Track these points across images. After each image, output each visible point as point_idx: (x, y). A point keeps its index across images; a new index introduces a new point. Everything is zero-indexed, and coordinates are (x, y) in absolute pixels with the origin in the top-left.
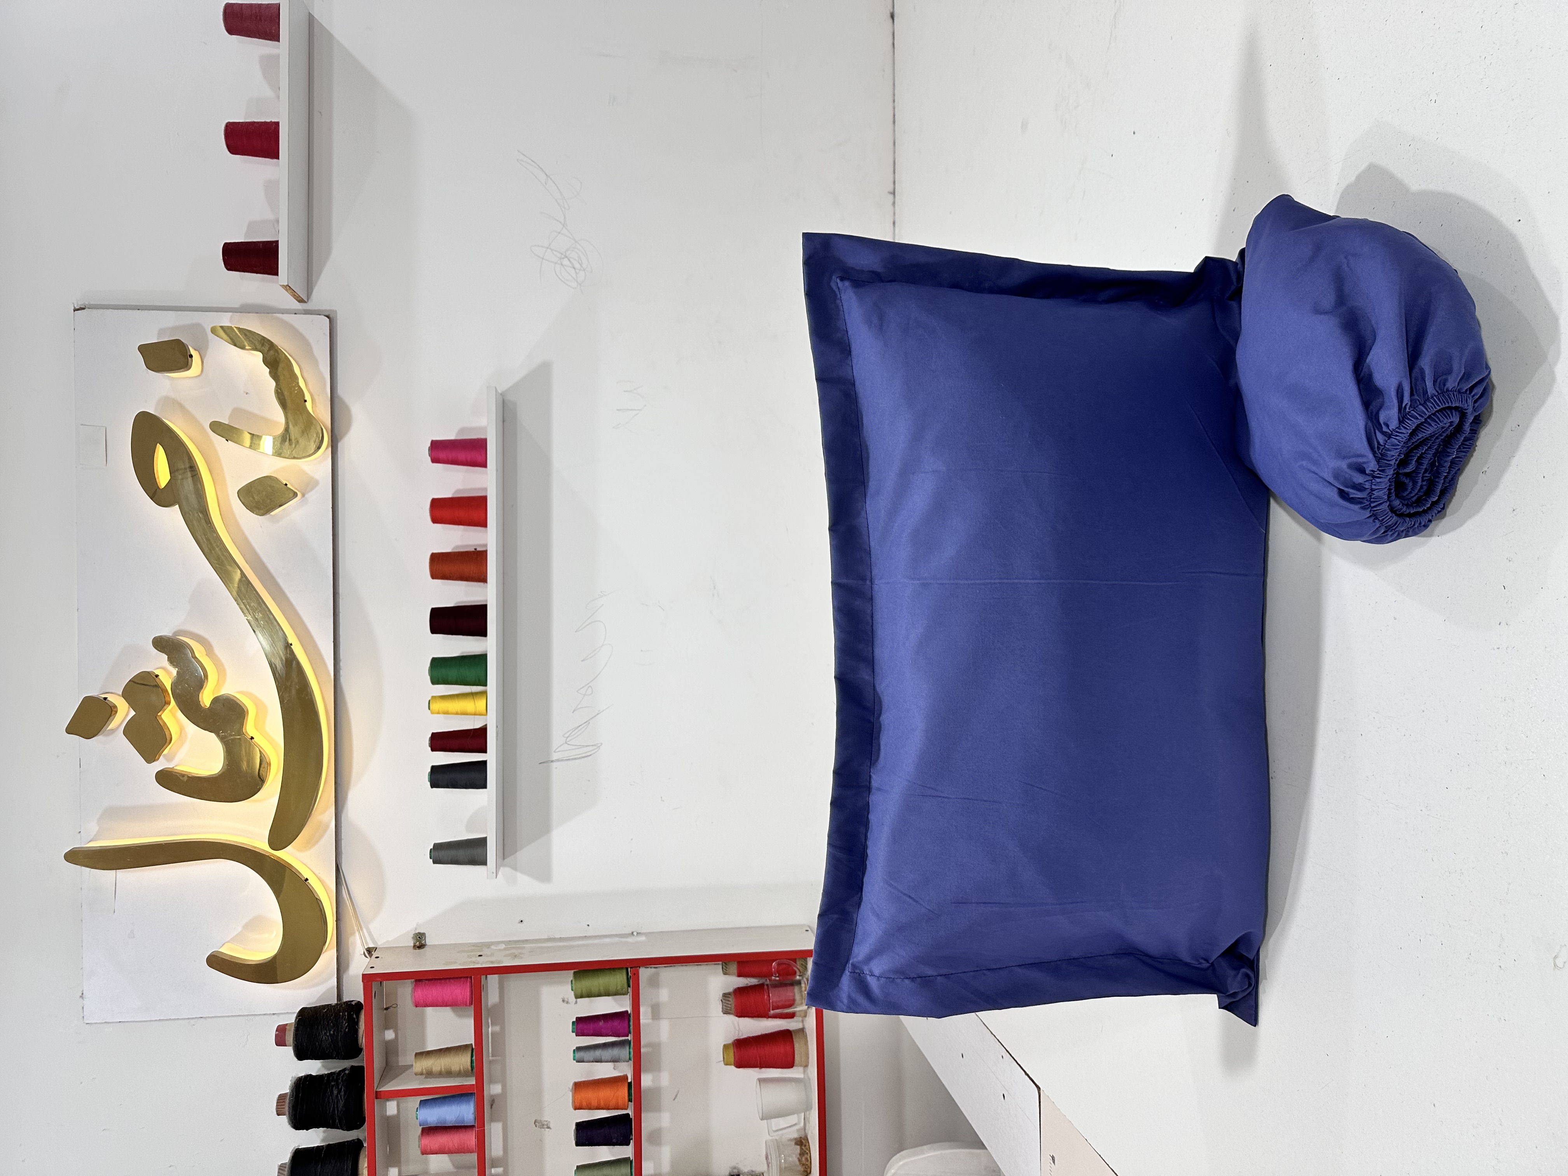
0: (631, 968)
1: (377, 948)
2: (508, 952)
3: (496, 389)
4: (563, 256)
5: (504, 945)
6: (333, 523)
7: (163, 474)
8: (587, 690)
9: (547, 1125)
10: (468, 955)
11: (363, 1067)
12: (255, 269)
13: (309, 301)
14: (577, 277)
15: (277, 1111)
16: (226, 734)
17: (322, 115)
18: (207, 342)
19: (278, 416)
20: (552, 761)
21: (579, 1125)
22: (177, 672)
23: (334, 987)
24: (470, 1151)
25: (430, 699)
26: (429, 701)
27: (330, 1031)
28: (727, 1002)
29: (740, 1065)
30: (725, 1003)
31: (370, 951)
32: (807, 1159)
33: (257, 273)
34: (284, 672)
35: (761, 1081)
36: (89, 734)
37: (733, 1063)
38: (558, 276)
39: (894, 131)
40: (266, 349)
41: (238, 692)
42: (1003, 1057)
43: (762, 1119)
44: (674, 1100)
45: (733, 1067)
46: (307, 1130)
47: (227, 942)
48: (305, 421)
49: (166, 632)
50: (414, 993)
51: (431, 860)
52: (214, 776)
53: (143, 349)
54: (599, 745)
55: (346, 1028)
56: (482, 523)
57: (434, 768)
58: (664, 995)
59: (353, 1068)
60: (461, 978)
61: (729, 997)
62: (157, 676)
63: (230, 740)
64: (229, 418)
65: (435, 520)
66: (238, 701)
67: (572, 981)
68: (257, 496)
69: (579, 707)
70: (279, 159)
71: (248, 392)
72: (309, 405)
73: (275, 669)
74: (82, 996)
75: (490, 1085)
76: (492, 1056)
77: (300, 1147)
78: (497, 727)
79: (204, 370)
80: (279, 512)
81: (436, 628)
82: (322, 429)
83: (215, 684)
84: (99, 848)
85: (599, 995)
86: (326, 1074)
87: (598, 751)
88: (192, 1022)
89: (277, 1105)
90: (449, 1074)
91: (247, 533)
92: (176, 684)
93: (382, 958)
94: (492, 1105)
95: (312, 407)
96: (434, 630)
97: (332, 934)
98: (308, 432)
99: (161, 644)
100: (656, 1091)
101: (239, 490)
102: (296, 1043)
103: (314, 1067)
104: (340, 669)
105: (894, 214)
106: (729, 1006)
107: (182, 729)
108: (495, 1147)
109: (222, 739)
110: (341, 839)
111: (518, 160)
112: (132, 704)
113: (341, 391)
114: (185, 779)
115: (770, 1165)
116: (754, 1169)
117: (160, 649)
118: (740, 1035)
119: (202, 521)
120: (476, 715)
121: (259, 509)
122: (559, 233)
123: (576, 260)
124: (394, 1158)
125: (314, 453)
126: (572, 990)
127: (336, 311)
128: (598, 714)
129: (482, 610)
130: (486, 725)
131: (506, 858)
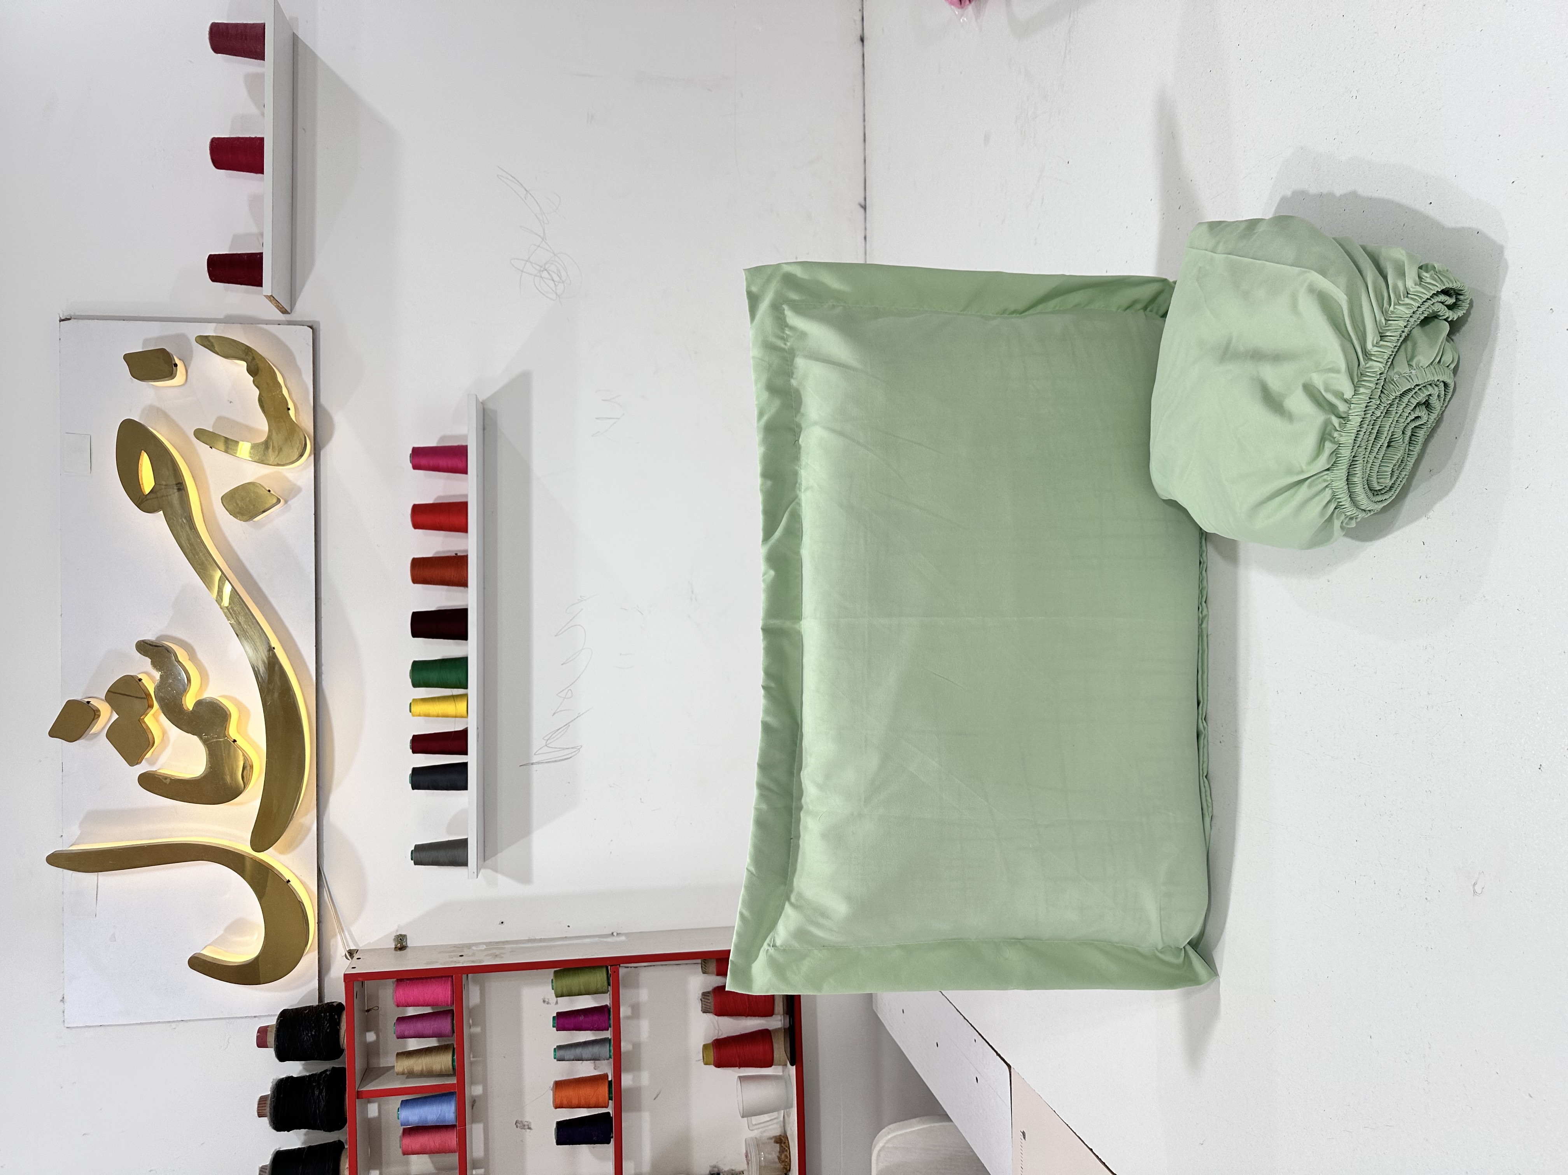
0: (611, 966)
1: (358, 950)
2: (490, 952)
3: (476, 395)
4: (542, 269)
5: (485, 947)
6: (315, 529)
7: (147, 480)
8: (567, 692)
9: (528, 1125)
10: (450, 957)
11: (344, 1069)
12: (239, 280)
13: (293, 311)
14: (556, 289)
15: (258, 1115)
16: (209, 737)
17: (305, 132)
18: (192, 351)
19: (262, 424)
20: (532, 764)
21: (559, 1124)
22: (161, 675)
23: (316, 988)
24: (451, 1151)
25: (411, 701)
26: (411, 704)
27: (311, 1031)
28: (706, 1001)
29: (719, 1065)
30: (704, 1001)
31: (351, 953)
32: (786, 1156)
33: (241, 284)
34: (267, 676)
35: (740, 1077)
36: (71, 737)
37: (712, 1062)
38: (538, 289)
39: (865, 149)
40: (250, 358)
41: (219, 696)
42: (975, 1041)
43: (743, 1117)
44: (655, 1099)
45: (712, 1067)
46: (288, 1131)
47: (210, 945)
48: (288, 428)
49: (150, 637)
50: (396, 992)
51: (413, 861)
52: (197, 778)
53: (128, 358)
54: (579, 748)
55: (328, 1029)
56: (463, 528)
57: (416, 772)
58: (643, 995)
59: (333, 1067)
60: (442, 977)
61: (708, 996)
62: (140, 680)
63: (212, 742)
64: (213, 427)
65: (416, 526)
66: (221, 705)
67: (552, 980)
68: (241, 502)
69: (558, 711)
70: (263, 174)
71: (232, 401)
72: (292, 413)
73: (258, 672)
74: (63, 1000)
75: (471, 1085)
76: (473, 1057)
77: (281, 1150)
78: (478, 728)
79: (188, 378)
80: (262, 518)
81: (417, 632)
82: (305, 437)
83: (198, 687)
84: (80, 851)
85: (580, 994)
86: (307, 1076)
87: (578, 753)
88: (173, 1025)
89: (258, 1107)
90: (430, 1074)
91: (230, 539)
92: (159, 688)
93: (364, 959)
94: (473, 1106)
95: (295, 416)
96: (415, 634)
97: (314, 936)
98: (291, 439)
99: (146, 648)
100: (637, 1090)
101: (223, 496)
102: (277, 1044)
103: (295, 1069)
104: (322, 673)
105: (866, 229)
106: (709, 1004)
107: (164, 733)
108: (476, 1148)
109: (205, 742)
110: (323, 842)
111: (498, 176)
112: (115, 707)
113: (323, 400)
114: (168, 781)
115: (750, 1162)
116: (733, 1168)
117: (143, 653)
118: (720, 1034)
119: (186, 526)
120: (457, 717)
121: (242, 514)
122: (539, 246)
123: (555, 273)
124: (376, 1160)
125: (297, 460)
126: (553, 989)
127: (318, 323)
128: (577, 717)
129: (462, 614)
130: (467, 728)
131: (487, 860)
